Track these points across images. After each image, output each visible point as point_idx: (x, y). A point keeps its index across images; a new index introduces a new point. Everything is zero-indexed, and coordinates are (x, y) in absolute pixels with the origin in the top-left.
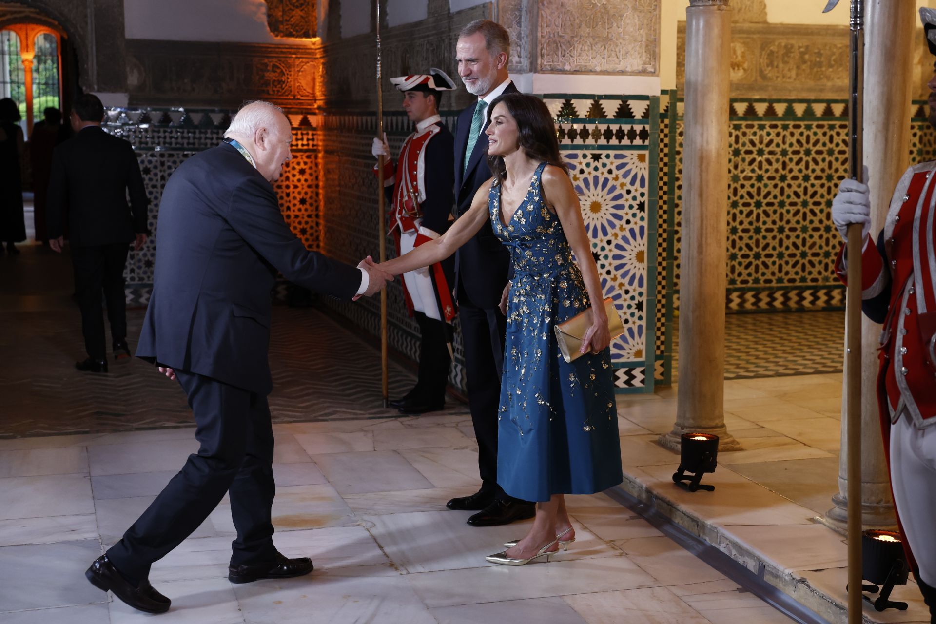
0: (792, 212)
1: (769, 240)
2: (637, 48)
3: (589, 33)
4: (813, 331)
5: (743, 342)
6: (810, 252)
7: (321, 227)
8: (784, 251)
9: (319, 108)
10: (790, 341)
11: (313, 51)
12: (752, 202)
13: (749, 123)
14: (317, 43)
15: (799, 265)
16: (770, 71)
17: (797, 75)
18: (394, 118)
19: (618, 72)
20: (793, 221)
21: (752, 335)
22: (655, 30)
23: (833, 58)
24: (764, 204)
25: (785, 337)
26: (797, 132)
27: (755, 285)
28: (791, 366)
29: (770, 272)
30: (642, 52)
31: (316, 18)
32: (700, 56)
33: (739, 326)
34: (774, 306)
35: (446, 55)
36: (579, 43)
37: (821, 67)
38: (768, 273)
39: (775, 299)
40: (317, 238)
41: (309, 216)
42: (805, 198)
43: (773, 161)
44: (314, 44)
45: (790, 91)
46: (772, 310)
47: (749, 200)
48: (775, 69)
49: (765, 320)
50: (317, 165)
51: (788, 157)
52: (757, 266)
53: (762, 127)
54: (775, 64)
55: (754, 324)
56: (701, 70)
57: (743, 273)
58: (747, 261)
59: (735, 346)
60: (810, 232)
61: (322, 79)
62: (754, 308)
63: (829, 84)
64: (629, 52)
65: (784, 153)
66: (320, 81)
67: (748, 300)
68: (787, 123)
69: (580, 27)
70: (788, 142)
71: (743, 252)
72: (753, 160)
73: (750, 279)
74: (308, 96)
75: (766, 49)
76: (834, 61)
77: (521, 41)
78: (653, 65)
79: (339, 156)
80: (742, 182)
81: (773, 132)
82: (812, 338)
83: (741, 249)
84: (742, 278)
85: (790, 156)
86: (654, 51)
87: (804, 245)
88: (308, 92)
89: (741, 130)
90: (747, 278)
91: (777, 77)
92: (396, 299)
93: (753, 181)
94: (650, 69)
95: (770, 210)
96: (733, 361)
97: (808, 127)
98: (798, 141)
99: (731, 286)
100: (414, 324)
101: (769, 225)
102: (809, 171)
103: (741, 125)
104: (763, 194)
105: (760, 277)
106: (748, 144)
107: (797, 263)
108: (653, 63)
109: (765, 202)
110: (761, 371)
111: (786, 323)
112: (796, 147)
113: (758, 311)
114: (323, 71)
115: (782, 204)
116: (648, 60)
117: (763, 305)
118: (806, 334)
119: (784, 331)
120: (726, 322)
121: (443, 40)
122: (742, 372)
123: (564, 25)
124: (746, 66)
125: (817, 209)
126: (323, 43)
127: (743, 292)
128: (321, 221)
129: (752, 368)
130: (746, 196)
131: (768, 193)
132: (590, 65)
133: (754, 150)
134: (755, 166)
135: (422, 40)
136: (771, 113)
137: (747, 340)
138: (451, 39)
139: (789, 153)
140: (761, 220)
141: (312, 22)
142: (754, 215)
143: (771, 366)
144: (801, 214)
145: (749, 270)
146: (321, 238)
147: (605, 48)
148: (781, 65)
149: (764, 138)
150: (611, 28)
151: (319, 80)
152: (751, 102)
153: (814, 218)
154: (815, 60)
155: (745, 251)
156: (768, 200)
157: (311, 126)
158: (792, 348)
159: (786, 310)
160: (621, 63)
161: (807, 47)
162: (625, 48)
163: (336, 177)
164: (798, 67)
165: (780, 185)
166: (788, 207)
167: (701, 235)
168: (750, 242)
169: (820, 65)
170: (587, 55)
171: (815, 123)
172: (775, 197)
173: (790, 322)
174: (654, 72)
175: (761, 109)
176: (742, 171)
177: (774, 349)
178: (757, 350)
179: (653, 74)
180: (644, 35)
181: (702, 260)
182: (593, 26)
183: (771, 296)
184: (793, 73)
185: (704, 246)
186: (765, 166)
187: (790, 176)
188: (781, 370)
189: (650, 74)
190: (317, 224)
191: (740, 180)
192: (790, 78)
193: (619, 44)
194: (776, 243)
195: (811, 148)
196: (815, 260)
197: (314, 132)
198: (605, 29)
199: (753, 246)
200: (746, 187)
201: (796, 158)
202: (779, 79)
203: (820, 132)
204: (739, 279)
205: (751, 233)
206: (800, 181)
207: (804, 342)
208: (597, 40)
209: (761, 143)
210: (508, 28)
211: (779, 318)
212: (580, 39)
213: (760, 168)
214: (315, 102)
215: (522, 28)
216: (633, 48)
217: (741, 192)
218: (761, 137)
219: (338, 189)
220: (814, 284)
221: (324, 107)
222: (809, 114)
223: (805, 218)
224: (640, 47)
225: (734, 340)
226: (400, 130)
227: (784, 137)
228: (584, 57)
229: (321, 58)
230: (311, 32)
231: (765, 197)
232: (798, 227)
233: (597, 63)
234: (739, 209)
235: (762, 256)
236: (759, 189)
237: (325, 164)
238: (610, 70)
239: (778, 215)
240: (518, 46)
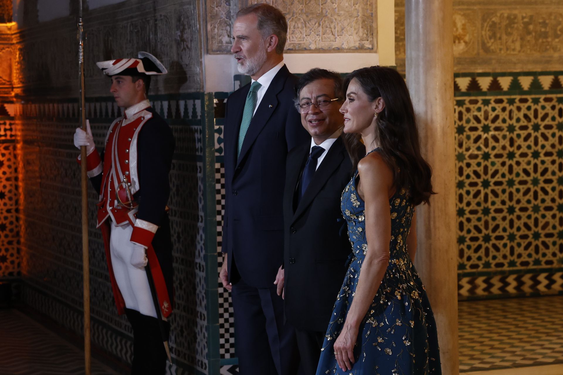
0: (522, 191)
1: (499, 221)
2: (353, 24)
3: (302, 10)
4: (550, 317)
5: (476, 331)
6: (543, 233)
7: (21, 222)
8: (516, 233)
9: (17, 96)
10: (526, 329)
11: (9, 36)
12: (479, 181)
13: (473, 98)
14: (13, 28)
15: (532, 247)
16: (493, 43)
17: (522, 46)
18: (98, 105)
19: (334, 49)
20: (524, 200)
21: (485, 323)
22: (371, 5)
23: (559, 27)
24: (491, 184)
25: (521, 324)
26: (524, 106)
27: (485, 270)
28: (529, 355)
29: (501, 256)
30: (359, 28)
31: (11, 2)
32: (421, 31)
33: (470, 313)
34: (507, 292)
35: (151, 36)
36: (292, 21)
37: (546, 37)
38: (499, 255)
39: (508, 284)
40: (18, 234)
41: (9, 211)
42: (535, 176)
43: (500, 137)
44: (10, 29)
45: (515, 64)
46: (505, 296)
47: (476, 180)
48: (499, 41)
49: (499, 306)
50: (15, 156)
51: (515, 133)
52: (487, 250)
53: (486, 103)
54: (498, 35)
55: (487, 312)
56: (422, 45)
57: (473, 257)
58: (477, 244)
59: (467, 336)
60: (543, 212)
61: (19, 66)
62: (486, 293)
63: (556, 55)
64: (345, 28)
65: (511, 129)
66: (17, 67)
67: (479, 286)
68: (513, 97)
69: (292, 4)
70: (515, 118)
71: (471, 235)
72: (479, 138)
73: (480, 263)
74: (4, 84)
75: (488, 20)
76: (560, 30)
77: (230, 20)
78: (370, 41)
79: (39, 146)
80: (468, 160)
81: (499, 107)
82: (549, 325)
83: (469, 231)
84: (471, 262)
85: (518, 131)
86: (371, 27)
87: (536, 225)
88: (5, 80)
89: (465, 106)
90: (476, 262)
91: (501, 50)
92: (104, 296)
93: (479, 160)
94: (368, 45)
95: (498, 189)
96: (466, 351)
97: (536, 101)
98: (526, 116)
99: (460, 272)
100: (125, 322)
101: (498, 206)
102: (539, 148)
103: (465, 100)
104: (490, 172)
105: (491, 261)
106: (473, 120)
107: (529, 244)
108: (370, 39)
109: (493, 181)
110: (497, 362)
111: (522, 310)
112: (524, 122)
113: (491, 297)
114: (19, 57)
115: (511, 183)
116: (365, 35)
117: (495, 290)
118: (543, 321)
119: (519, 318)
120: (459, 309)
121: (148, 22)
122: (477, 364)
123: (276, 3)
124: (467, 38)
125: (548, 187)
126: (19, 28)
127: (473, 277)
128: (22, 216)
129: (487, 359)
130: (472, 175)
131: (496, 172)
132: (304, 43)
133: (479, 126)
134: (481, 143)
135: (125, 22)
136: (495, 87)
137: (480, 329)
138: (156, 20)
139: (517, 128)
140: (490, 200)
141: (7, 6)
142: (482, 195)
143: (508, 356)
144: (531, 193)
145: (479, 254)
146: (22, 234)
147: (319, 25)
148: (504, 37)
149: (490, 114)
150: (325, 3)
151: (15, 67)
152: (474, 76)
153: (546, 197)
154: (540, 31)
155: (474, 233)
156: (496, 179)
157: (9, 115)
158: (529, 336)
159: (520, 295)
160: (337, 40)
161: (531, 17)
162: (340, 24)
163: (37, 169)
164: (522, 39)
165: (508, 163)
166: (517, 186)
167: (429, 218)
168: (478, 224)
169: (545, 35)
170: (301, 33)
171: (543, 97)
172: (503, 176)
173: (525, 307)
174: (372, 49)
175: (485, 83)
176: (468, 149)
177: (509, 337)
178: (491, 339)
179: (371, 50)
180: (360, 9)
181: (431, 245)
182: (306, 3)
183: (503, 280)
184: (518, 45)
185: (433, 230)
186: (492, 143)
187: (518, 153)
188: (519, 360)
189: (368, 51)
190: (17, 219)
191: (465, 159)
192: (514, 50)
193: (334, 20)
194: (506, 224)
195: (540, 122)
196: (549, 241)
197: (12, 122)
198: (319, 5)
199: (482, 228)
200: (472, 167)
201: (523, 133)
202: (502, 52)
203: (548, 105)
204: (469, 264)
205: (480, 215)
206: (529, 158)
207: (542, 330)
208: (310, 16)
209: (486, 118)
210: (217, 7)
211: (512, 304)
212: (293, 16)
213: (486, 145)
214: (12, 91)
215: (231, 7)
216: (348, 25)
217: (467, 171)
218: (486, 112)
219: (39, 181)
220: (549, 266)
221: (22, 95)
222: (536, 87)
223: (536, 197)
224: (356, 23)
225: (466, 329)
226: (104, 117)
227: (511, 112)
228: (298, 35)
229: (17, 43)
230: (6, 17)
231: (493, 176)
232: (529, 206)
233: (312, 42)
234: (465, 189)
235: (492, 238)
236: (486, 168)
237: (25, 155)
238: (326, 48)
239: (507, 194)
240: (227, 25)
